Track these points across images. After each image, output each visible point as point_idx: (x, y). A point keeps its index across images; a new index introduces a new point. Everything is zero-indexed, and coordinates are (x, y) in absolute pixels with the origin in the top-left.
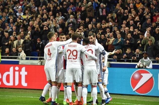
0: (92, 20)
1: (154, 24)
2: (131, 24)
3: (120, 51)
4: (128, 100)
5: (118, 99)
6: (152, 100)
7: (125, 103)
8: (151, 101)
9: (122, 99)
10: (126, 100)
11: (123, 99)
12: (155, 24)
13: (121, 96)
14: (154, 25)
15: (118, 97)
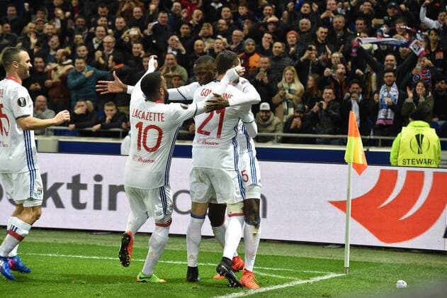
0: (6, 10)
1: (184, 28)
2: (121, 26)
3: (87, 104)
4: (109, 247)
5: (81, 246)
6: (177, 246)
7: (99, 255)
8: (174, 249)
9: (91, 244)
10: (104, 247)
11: (94, 245)
12: (187, 29)
13: (89, 235)
14: (185, 32)
15: (79, 238)
